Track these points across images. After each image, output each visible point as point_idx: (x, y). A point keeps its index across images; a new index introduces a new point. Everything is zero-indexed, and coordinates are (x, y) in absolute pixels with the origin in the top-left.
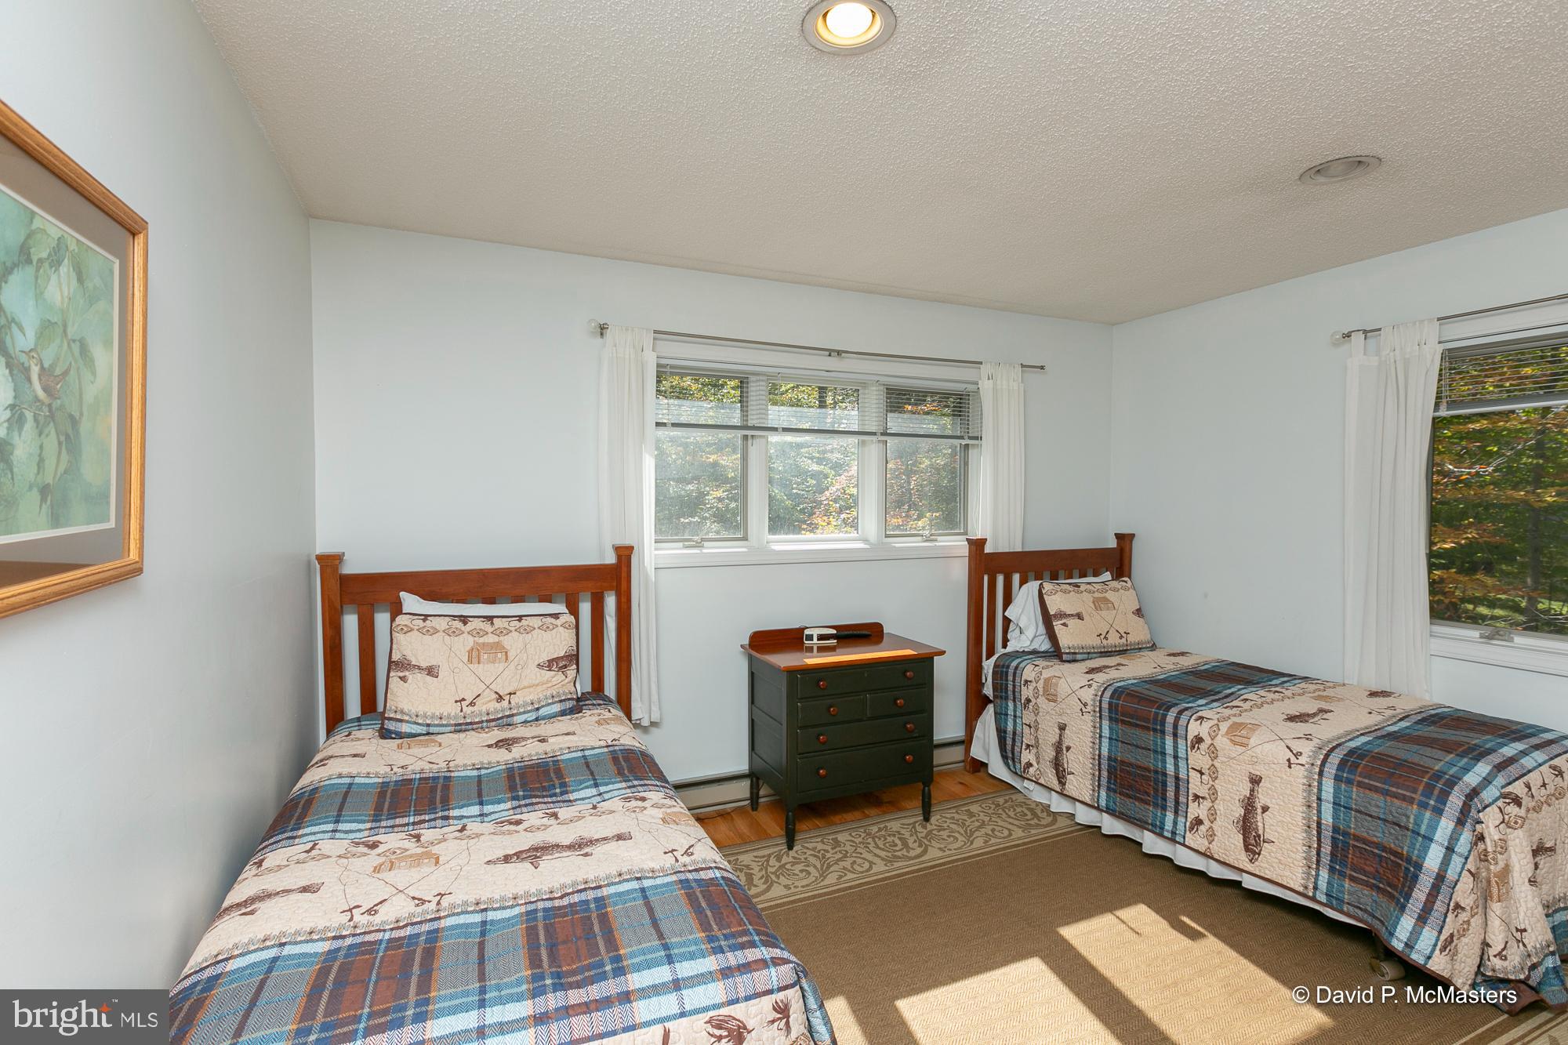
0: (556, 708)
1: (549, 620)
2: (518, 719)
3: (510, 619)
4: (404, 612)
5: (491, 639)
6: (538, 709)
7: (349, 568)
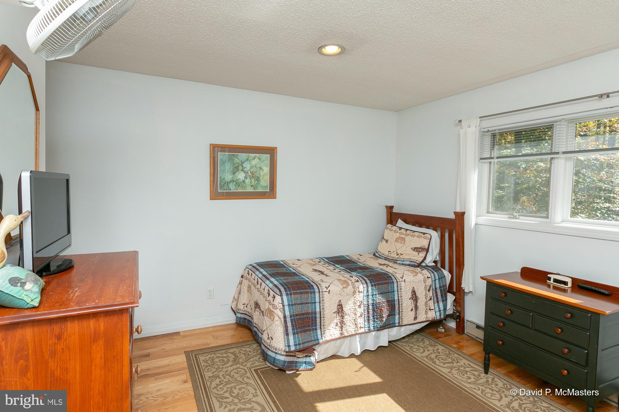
0: (408, 263)
1: (422, 234)
2: (398, 262)
3: (411, 231)
4: (396, 225)
5: (403, 236)
6: (403, 261)
7: (395, 210)
